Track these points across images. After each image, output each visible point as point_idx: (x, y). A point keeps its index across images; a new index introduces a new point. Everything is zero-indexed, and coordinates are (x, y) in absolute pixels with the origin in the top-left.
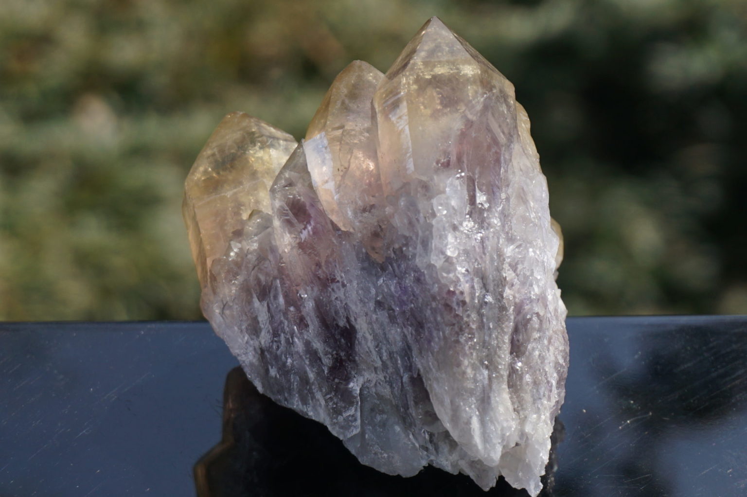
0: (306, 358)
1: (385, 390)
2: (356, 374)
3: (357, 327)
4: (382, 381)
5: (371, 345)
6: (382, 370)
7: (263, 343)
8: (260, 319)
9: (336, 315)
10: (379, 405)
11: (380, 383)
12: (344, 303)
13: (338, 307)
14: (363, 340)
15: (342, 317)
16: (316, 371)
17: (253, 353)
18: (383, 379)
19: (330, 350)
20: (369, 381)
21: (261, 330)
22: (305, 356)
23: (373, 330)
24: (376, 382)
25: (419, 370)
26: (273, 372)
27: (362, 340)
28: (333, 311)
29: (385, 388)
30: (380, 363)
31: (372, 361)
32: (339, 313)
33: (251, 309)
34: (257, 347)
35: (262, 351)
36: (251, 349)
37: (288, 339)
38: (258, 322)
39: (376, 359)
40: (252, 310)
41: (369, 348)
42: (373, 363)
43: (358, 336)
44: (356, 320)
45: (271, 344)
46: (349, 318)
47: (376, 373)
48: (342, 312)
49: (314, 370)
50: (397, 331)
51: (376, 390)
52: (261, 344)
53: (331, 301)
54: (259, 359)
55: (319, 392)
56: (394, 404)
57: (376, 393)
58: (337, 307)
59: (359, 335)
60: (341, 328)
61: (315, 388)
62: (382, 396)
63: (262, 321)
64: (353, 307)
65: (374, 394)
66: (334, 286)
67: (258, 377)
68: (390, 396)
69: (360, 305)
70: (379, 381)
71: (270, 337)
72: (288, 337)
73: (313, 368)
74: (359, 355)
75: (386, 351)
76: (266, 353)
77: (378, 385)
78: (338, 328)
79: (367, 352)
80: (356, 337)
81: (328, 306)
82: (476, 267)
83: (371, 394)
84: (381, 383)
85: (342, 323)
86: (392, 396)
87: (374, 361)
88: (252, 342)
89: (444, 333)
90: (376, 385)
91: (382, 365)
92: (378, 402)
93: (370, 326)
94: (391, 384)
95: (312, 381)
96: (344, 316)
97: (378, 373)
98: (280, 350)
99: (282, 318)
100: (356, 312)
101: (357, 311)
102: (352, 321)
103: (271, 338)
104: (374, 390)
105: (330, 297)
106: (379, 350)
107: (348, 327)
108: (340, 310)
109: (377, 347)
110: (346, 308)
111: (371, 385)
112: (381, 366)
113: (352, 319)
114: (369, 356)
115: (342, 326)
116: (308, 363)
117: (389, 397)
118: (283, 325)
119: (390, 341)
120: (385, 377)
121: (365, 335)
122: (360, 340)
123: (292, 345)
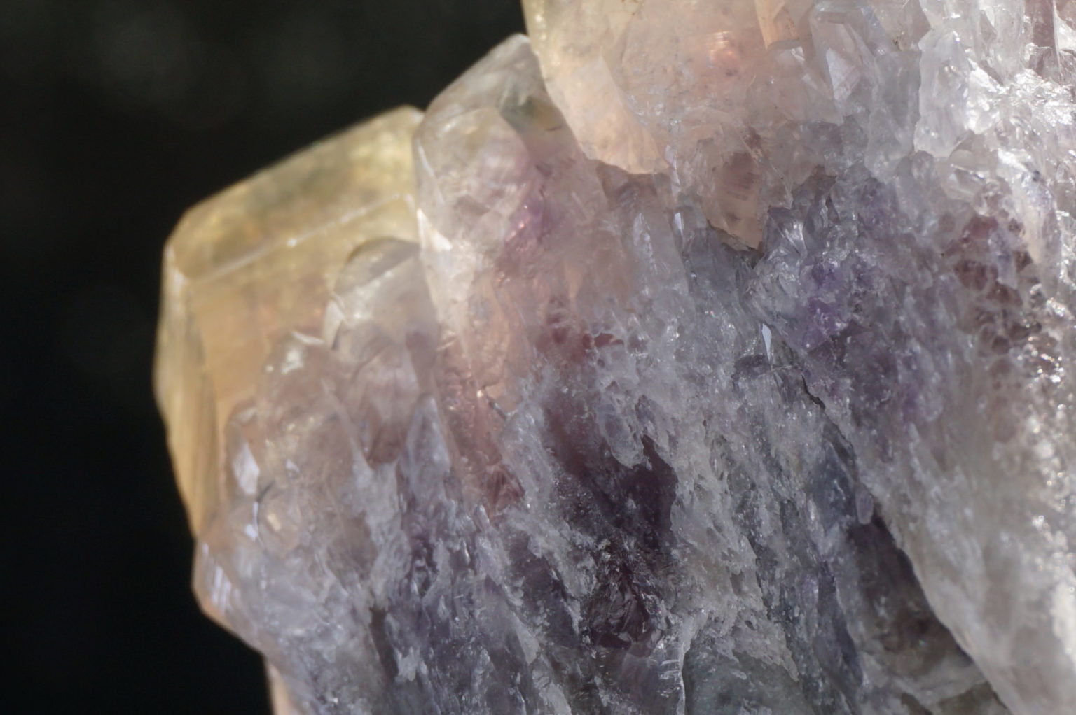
0: (515, 589)
1: (768, 642)
2: (672, 611)
3: (678, 464)
4: (757, 615)
5: (720, 505)
6: (758, 579)
7: (379, 590)
8: (372, 522)
9: (611, 435)
10: (746, 683)
11: (749, 623)
12: (638, 395)
13: (619, 411)
14: (697, 499)
15: (631, 438)
16: (547, 624)
17: (349, 621)
18: (760, 607)
19: (590, 541)
20: (715, 622)
21: (375, 552)
22: (511, 585)
23: (729, 460)
24: (737, 621)
25: (877, 506)
26: (409, 665)
27: (692, 501)
28: (601, 422)
29: (767, 633)
30: (753, 556)
31: (724, 557)
32: (620, 428)
33: (345, 495)
34: (361, 605)
35: (378, 617)
36: (342, 611)
37: (460, 553)
38: (367, 533)
39: (736, 548)
40: (350, 496)
41: (714, 518)
42: (727, 563)
43: (679, 492)
44: (673, 441)
45: (406, 581)
46: (651, 441)
47: (739, 591)
48: (628, 422)
49: (539, 620)
50: (804, 420)
51: (738, 645)
52: (372, 593)
53: (597, 394)
54: (366, 639)
55: (552, 684)
56: (795, 677)
57: (735, 653)
58: (613, 409)
59: (684, 489)
60: (627, 469)
61: (539, 678)
62: (759, 661)
63: (380, 525)
64: (665, 404)
65: (732, 657)
66: (607, 353)
67: (361, 696)
68: (783, 658)
69: (686, 392)
70: (746, 617)
71: (400, 564)
72: (458, 548)
73: (538, 615)
74: (684, 541)
75: (770, 507)
76: (389, 618)
77: (744, 626)
78: (617, 470)
79: (709, 531)
80: (673, 496)
81: (586, 408)
82: (1060, 181)
83: (721, 657)
84: (754, 621)
85: (629, 457)
86: (788, 656)
87: (730, 555)
88: (345, 593)
89: (958, 353)
90: (735, 630)
91: (758, 560)
92: (744, 677)
93: (719, 450)
94: (784, 615)
95: (530, 658)
96: (635, 436)
97: (745, 588)
98: (432, 587)
99: (442, 496)
100: (673, 419)
101: (677, 416)
102: (662, 450)
103: (405, 566)
104: (731, 644)
105: (591, 384)
106: (747, 517)
107: (649, 466)
108: (621, 417)
109: (741, 507)
110: (643, 411)
111: (723, 633)
112: (754, 567)
113: (662, 443)
114: (716, 541)
115: (630, 466)
116: (518, 602)
117: (779, 661)
118: (443, 515)
119: (783, 464)
120: (766, 602)
121: (701, 483)
122: (686, 503)
123: (470, 570)
